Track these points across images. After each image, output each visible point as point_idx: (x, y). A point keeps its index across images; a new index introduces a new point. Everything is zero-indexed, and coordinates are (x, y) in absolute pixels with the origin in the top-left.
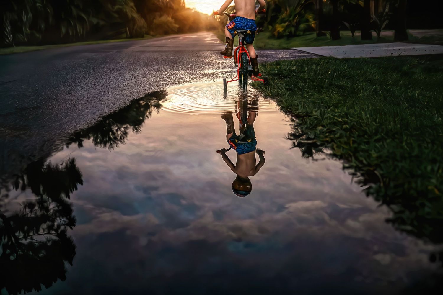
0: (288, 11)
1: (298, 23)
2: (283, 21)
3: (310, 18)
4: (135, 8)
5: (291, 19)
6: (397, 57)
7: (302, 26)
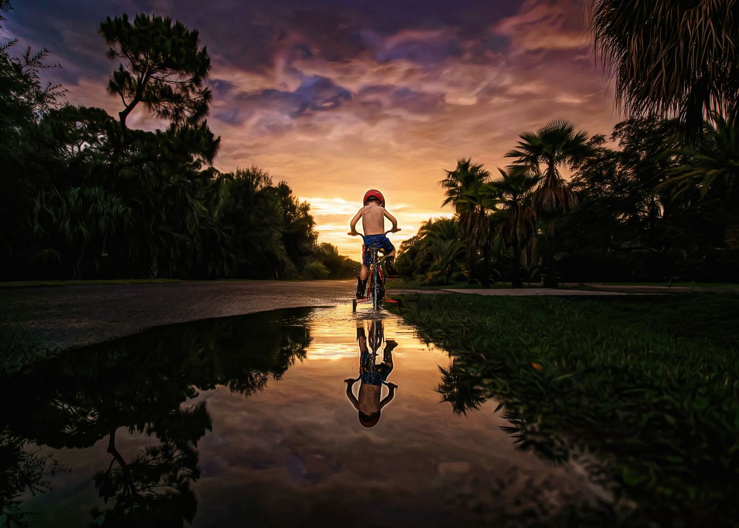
0: (440, 259)
1: (450, 272)
2: (435, 269)
3: (463, 267)
4: (286, 252)
5: (443, 267)
6: (542, 296)
7: (454, 275)
